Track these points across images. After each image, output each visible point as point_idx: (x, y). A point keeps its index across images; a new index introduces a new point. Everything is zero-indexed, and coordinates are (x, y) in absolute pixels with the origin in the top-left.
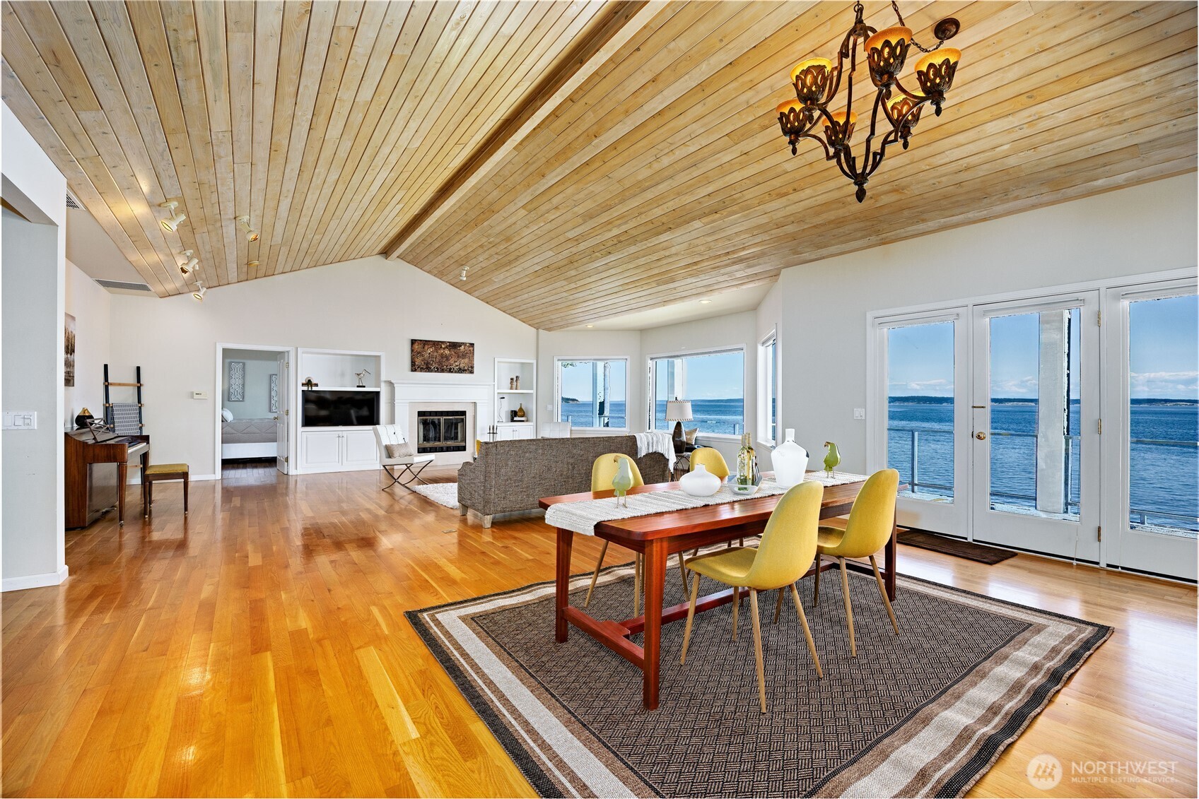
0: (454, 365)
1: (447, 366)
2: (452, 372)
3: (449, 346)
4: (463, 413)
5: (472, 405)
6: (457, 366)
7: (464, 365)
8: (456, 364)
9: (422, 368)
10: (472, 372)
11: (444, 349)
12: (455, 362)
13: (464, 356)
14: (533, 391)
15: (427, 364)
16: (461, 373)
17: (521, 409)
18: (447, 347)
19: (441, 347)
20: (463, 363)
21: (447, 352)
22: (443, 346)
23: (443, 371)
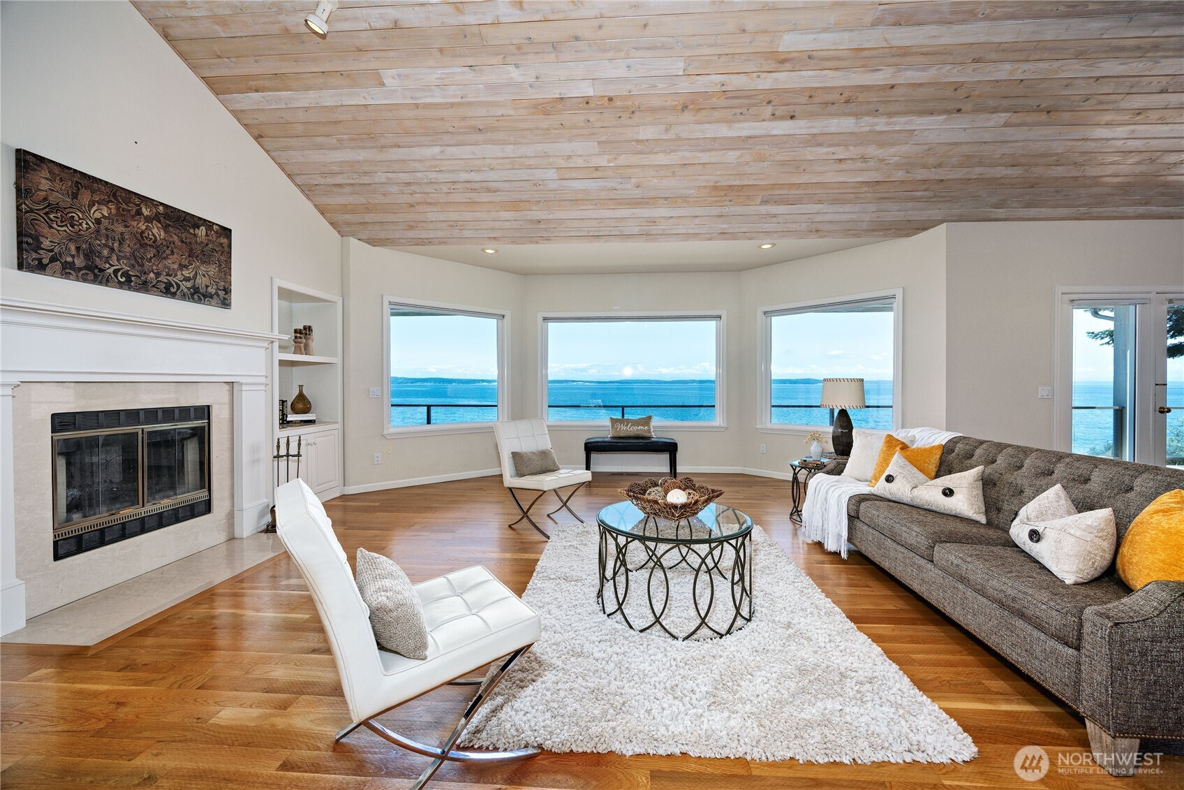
0: (179, 276)
1: (158, 274)
2: (173, 295)
3: (166, 216)
4: (205, 412)
5: (227, 387)
6: (187, 279)
7: (205, 281)
8: (186, 273)
9: (71, 265)
10: (226, 304)
11: (148, 219)
12: (182, 267)
13: (205, 257)
14: (337, 360)
15: (90, 254)
16: (199, 301)
17: (301, 397)
18: (157, 217)
19: (139, 213)
20: (205, 275)
21: (157, 231)
22: (146, 212)
23: (144, 287)
